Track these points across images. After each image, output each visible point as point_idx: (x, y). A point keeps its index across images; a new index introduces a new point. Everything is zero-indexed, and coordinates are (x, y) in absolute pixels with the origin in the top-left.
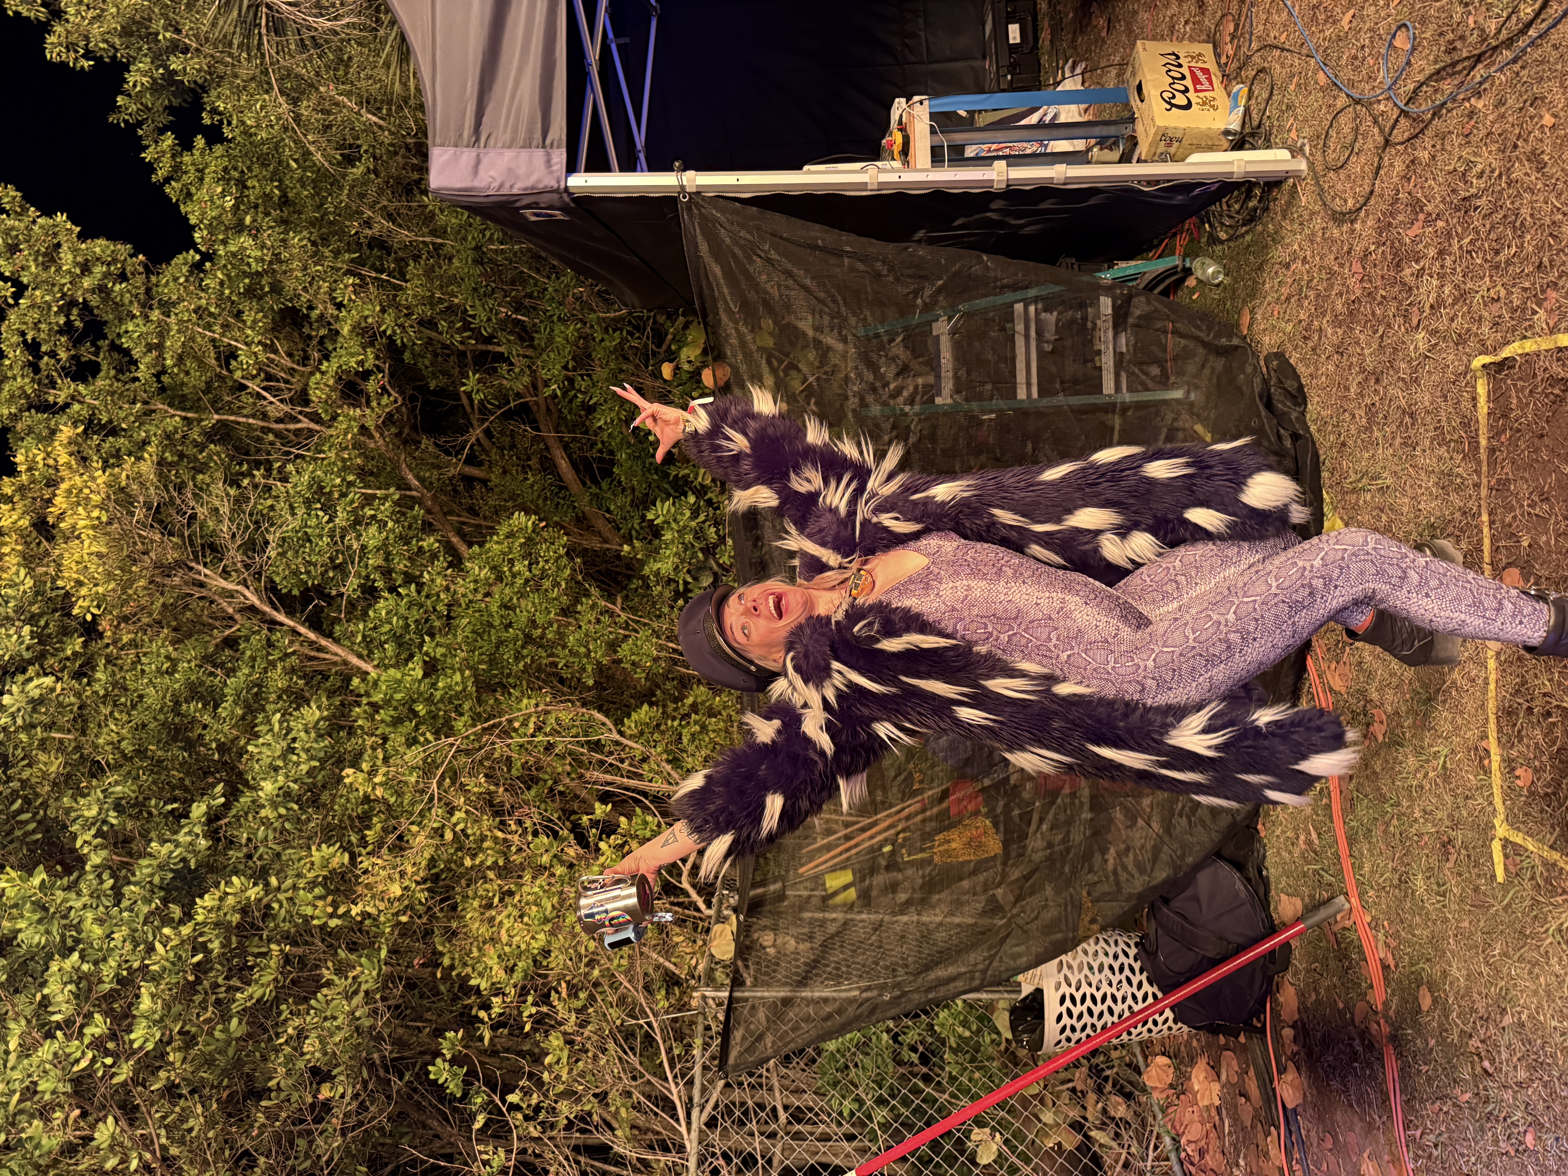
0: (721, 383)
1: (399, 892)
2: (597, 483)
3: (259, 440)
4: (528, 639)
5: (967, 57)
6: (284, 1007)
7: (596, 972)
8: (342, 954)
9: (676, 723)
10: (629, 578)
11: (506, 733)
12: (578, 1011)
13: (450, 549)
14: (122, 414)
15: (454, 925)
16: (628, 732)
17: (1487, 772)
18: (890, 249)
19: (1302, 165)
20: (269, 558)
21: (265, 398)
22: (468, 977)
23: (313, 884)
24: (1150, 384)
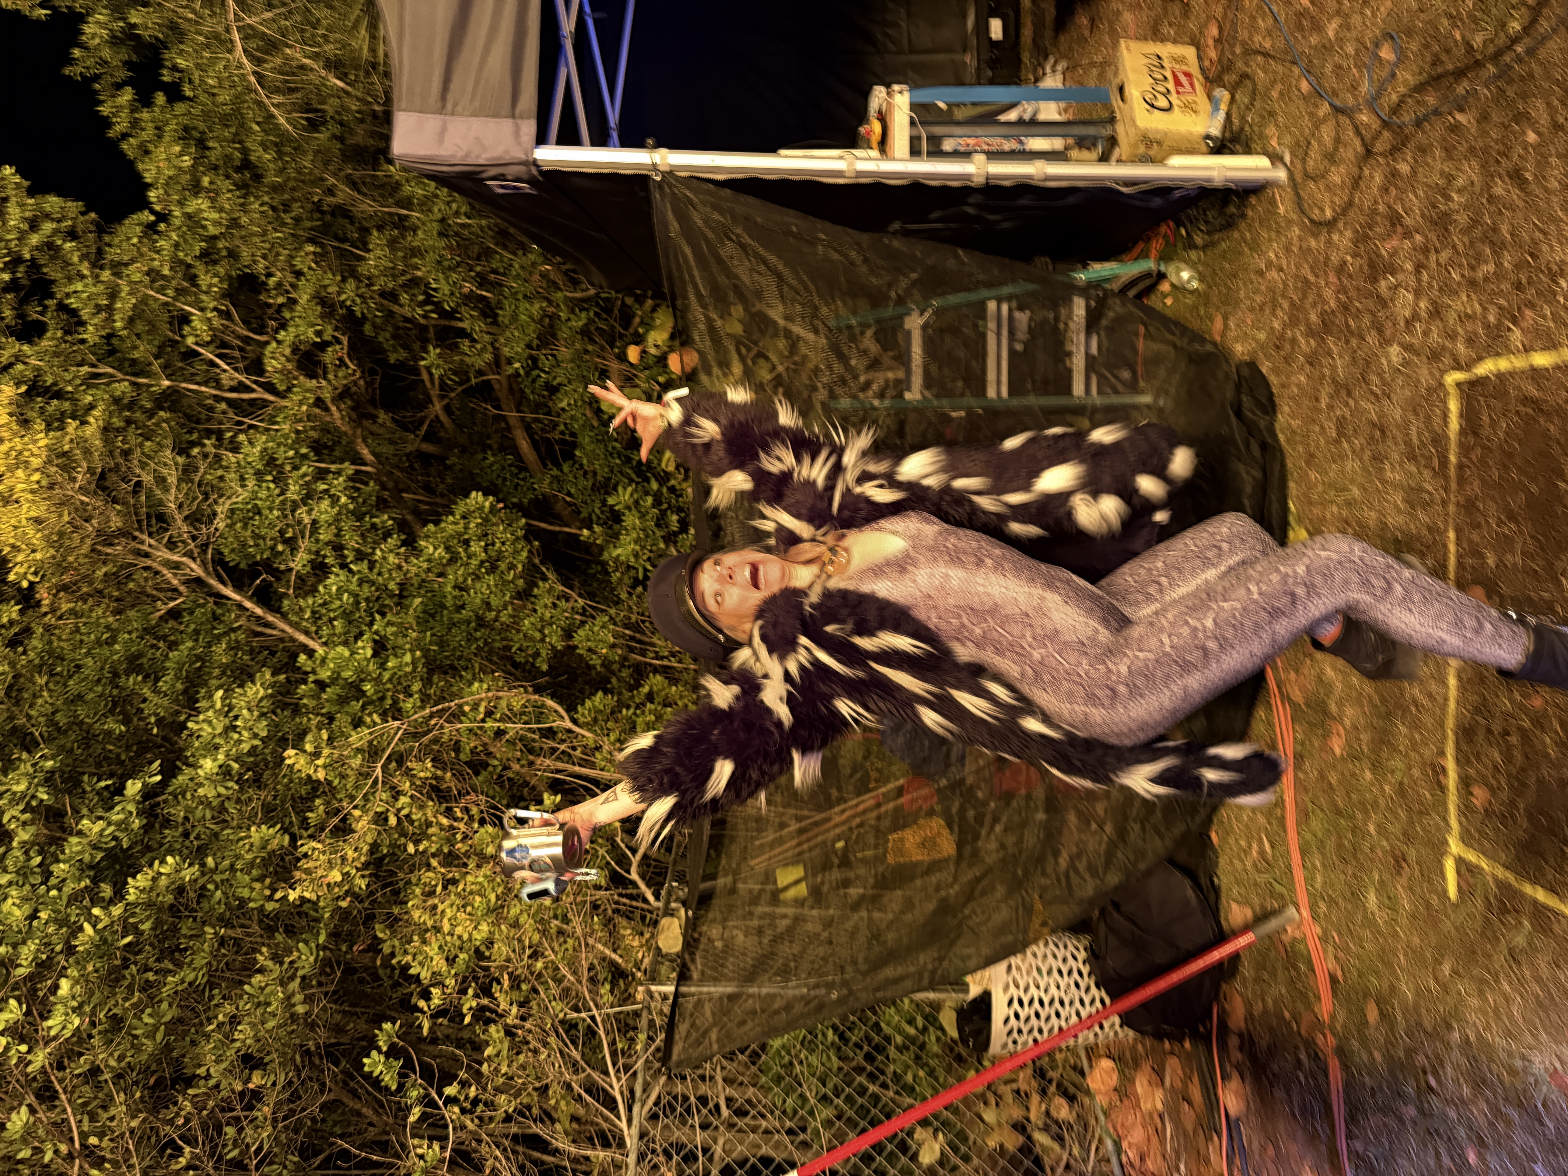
0: (688, 369)
1: (339, 878)
2: (559, 466)
3: (211, 409)
4: (481, 623)
5: (949, 50)
6: (216, 991)
7: (539, 965)
8: (279, 937)
9: (631, 711)
10: (588, 563)
11: (457, 716)
12: (521, 1005)
13: (402, 526)
14: (68, 377)
15: (396, 910)
16: (582, 720)
17: (1443, 789)
18: (865, 238)
19: (1281, 174)
20: (216, 529)
21: (217, 366)
22: (408, 967)
23: (252, 864)
24: (1120, 387)
